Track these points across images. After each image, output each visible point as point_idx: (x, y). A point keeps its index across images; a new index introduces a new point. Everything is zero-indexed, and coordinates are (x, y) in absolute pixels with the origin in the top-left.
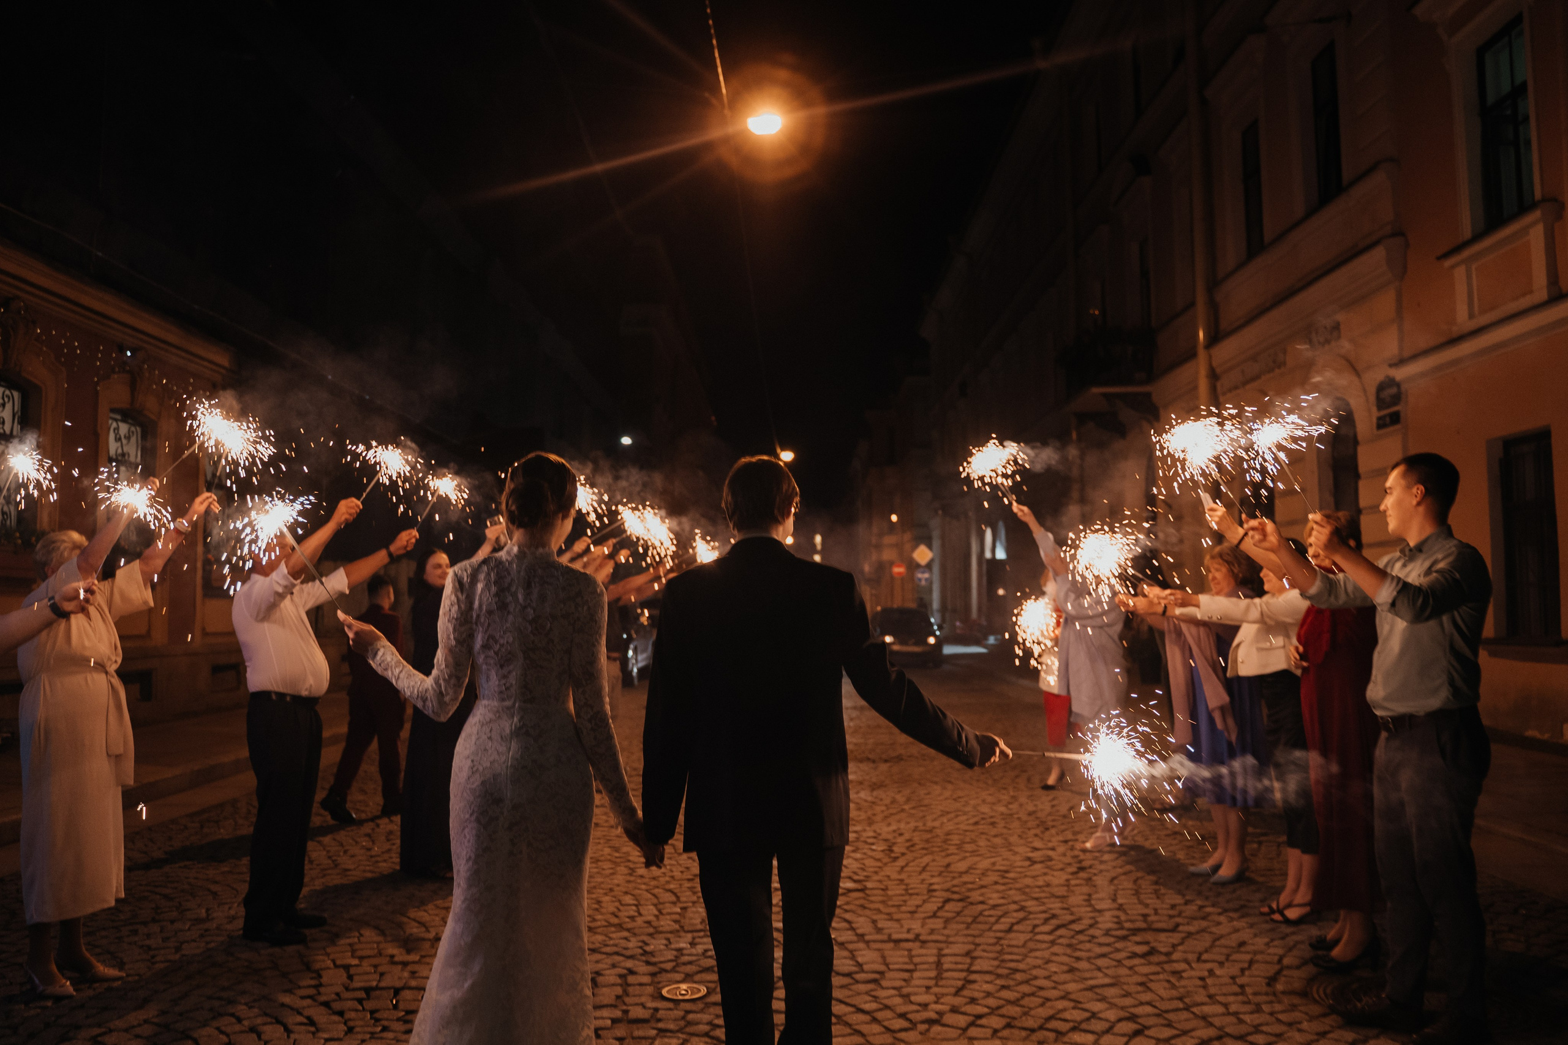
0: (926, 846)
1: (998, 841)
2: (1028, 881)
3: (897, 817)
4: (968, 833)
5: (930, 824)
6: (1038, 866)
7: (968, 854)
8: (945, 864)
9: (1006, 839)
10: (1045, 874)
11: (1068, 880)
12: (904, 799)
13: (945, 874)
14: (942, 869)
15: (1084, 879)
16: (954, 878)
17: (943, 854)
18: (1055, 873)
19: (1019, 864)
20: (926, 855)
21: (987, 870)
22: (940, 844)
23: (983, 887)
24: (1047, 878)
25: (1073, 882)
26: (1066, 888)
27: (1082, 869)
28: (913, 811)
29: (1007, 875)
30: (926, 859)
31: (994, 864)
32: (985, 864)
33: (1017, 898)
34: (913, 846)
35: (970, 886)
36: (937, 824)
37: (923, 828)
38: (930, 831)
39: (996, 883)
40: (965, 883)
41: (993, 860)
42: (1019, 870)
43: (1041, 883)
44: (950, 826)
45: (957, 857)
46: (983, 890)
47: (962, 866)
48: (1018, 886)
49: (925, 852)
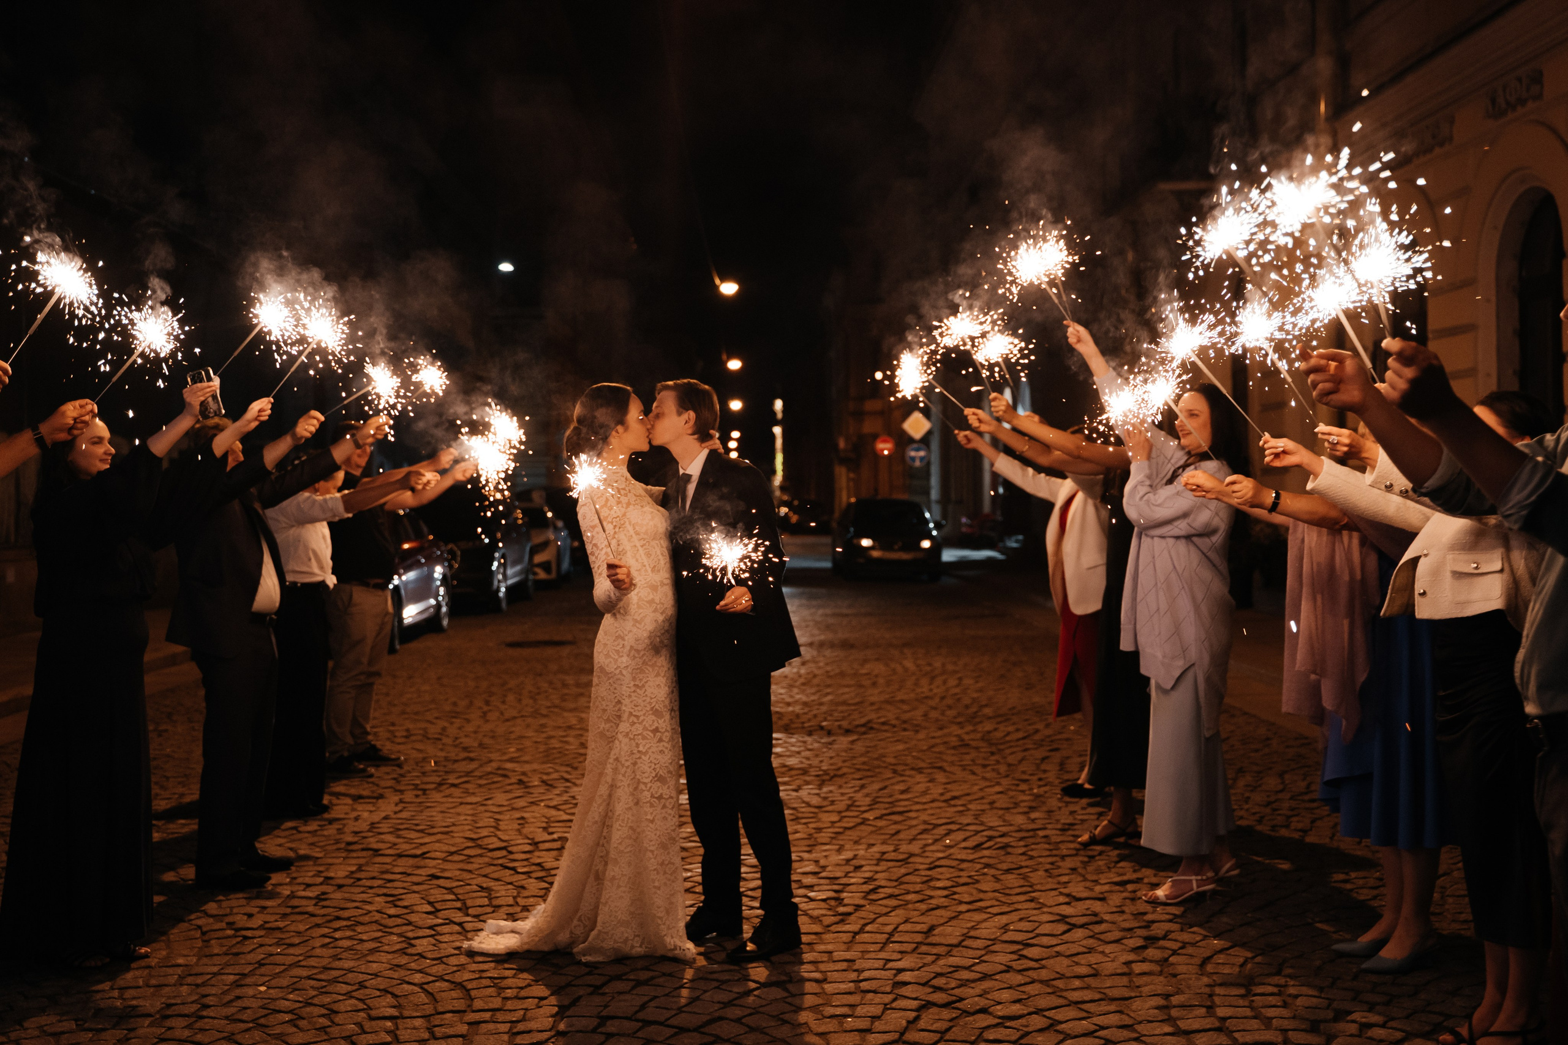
0: (896, 892)
1: (1011, 880)
2: (1061, 965)
3: (853, 835)
4: (964, 865)
5: (904, 848)
6: (1079, 933)
7: (963, 908)
8: (924, 927)
9: (1025, 877)
10: (1090, 950)
11: (1128, 963)
12: (868, 800)
13: (924, 948)
14: (919, 938)
15: (1156, 962)
16: (938, 956)
17: (923, 907)
18: (1108, 949)
19: (1046, 929)
20: (895, 908)
21: (994, 940)
22: (918, 887)
23: (985, 977)
24: (1093, 958)
25: (1138, 968)
26: (1125, 980)
27: (1151, 940)
28: (880, 823)
29: (1026, 952)
30: (895, 918)
31: (1005, 928)
32: (989, 929)
33: (1043, 1003)
34: (874, 891)
35: (965, 975)
36: (915, 848)
37: (892, 856)
38: (905, 861)
39: (1008, 969)
40: (958, 968)
41: (1004, 919)
42: (1045, 941)
43: (1083, 970)
44: (935, 853)
45: (947, 914)
46: (986, 984)
47: (951, 933)
48: (1044, 974)
49: (893, 902)
